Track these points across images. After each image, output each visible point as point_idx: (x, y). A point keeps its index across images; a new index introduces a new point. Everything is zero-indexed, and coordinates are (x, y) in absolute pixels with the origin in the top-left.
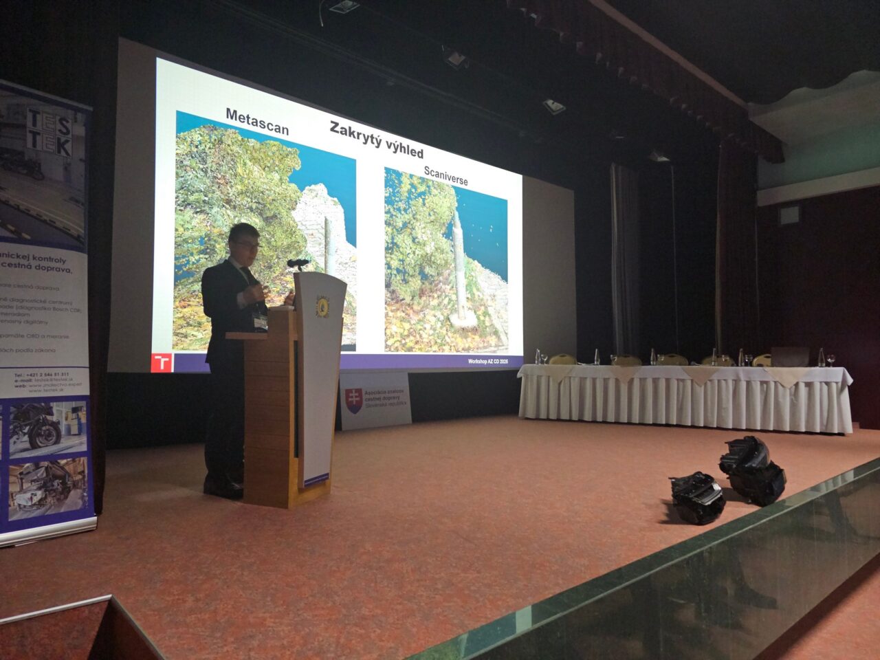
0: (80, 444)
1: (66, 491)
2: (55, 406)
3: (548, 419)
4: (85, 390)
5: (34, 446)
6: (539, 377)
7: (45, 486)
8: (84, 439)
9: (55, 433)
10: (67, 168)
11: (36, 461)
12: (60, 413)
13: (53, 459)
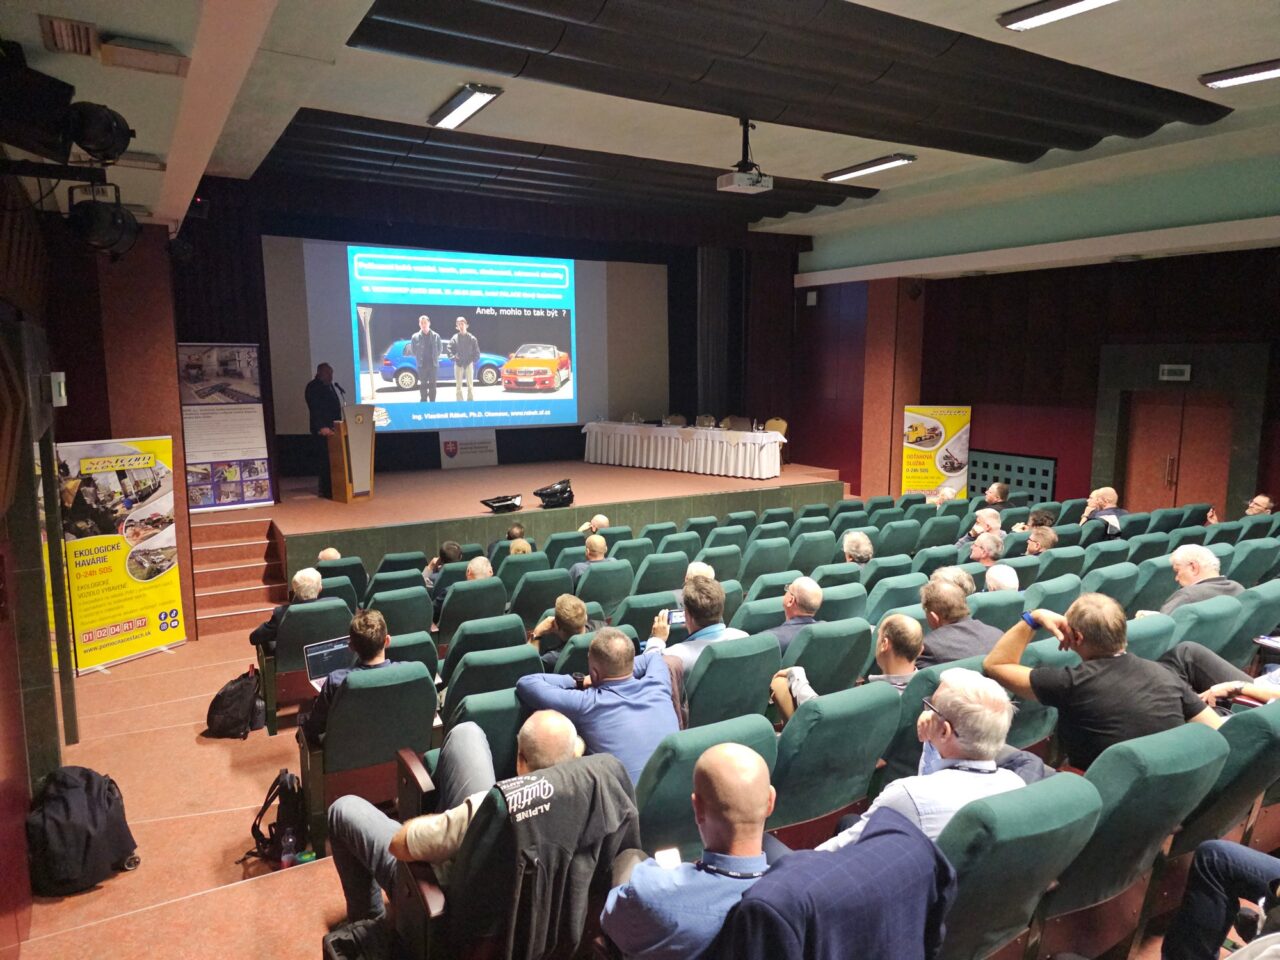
0: (266, 475)
1: (262, 492)
2: (256, 462)
3: (601, 464)
4: (266, 456)
5: (250, 476)
6: (597, 433)
7: (255, 490)
8: (267, 474)
9: (256, 471)
10: (252, 372)
11: (252, 481)
12: (258, 464)
13: (257, 480)
